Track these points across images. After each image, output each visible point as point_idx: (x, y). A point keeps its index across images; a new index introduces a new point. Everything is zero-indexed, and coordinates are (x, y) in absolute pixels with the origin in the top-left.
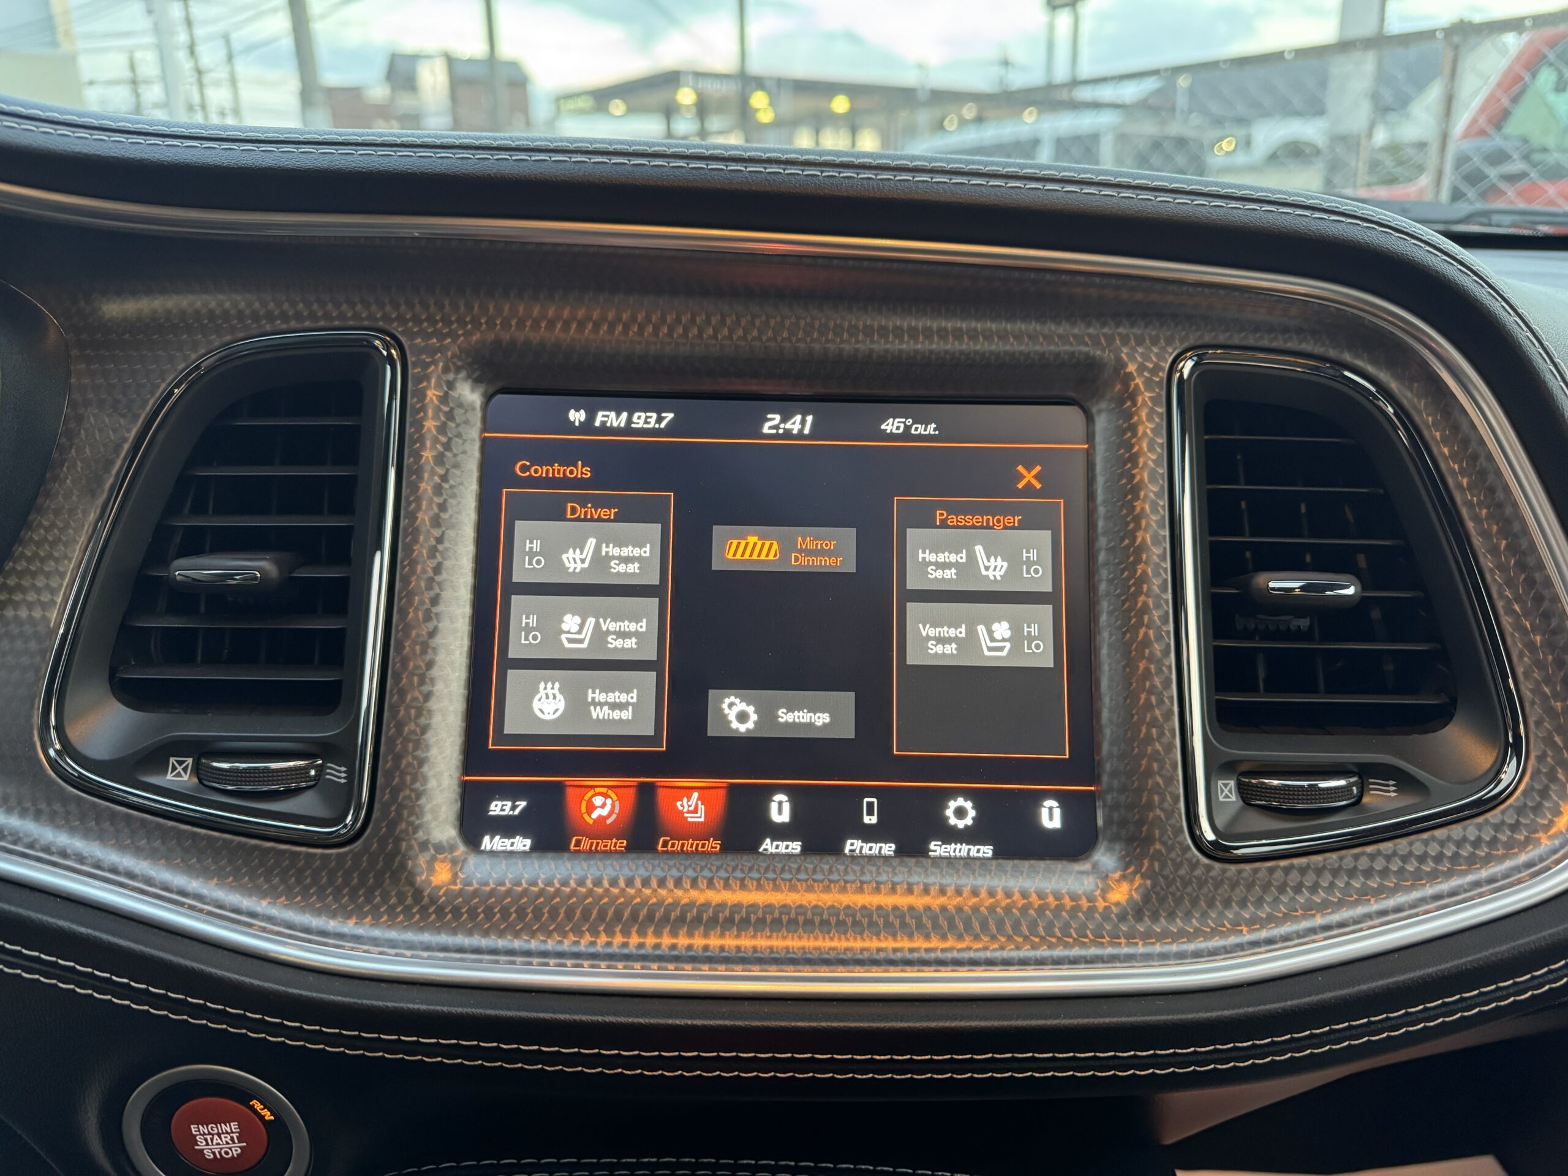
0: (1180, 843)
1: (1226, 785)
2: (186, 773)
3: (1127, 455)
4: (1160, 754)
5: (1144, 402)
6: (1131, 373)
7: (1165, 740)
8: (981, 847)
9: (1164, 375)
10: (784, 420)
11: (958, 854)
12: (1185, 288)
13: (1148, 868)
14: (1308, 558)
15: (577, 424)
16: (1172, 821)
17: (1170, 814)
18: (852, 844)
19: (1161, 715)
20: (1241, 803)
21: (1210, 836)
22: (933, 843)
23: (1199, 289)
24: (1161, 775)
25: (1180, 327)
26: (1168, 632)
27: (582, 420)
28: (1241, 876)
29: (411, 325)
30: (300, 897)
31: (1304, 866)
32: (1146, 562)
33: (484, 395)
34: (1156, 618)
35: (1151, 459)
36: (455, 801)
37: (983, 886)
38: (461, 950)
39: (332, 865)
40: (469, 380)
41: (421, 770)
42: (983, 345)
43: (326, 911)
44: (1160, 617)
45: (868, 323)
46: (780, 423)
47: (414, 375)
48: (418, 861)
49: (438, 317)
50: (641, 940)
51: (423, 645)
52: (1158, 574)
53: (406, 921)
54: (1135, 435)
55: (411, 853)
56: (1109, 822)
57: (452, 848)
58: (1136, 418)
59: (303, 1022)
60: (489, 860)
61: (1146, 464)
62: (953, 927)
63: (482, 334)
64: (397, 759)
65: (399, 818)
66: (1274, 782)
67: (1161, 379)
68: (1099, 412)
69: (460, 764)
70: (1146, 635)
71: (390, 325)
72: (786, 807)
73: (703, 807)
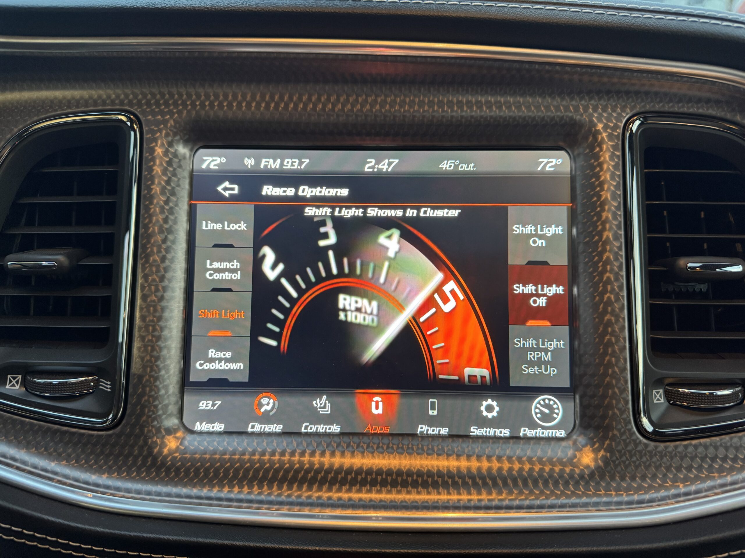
0: (630, 430)
1: (658, 393)
2: (17, 384)
3: (597, 183)
4: (617, 374)
5: (608, 149)
6: (599, 130)
7: (620, 365)
8: (503, 430)
9: (620, 131)
10: (377, 163)
11: (488, 434)
12: (635, 74)
13: (608, 444)
14: (705, 246)
15: (249, 167)
16: (624, 416)
17: (623, 412)
18: (422, 428)
19: (618, 349)
20: (667, 403)
21: (649, 428)
22: (472, 427)
23: (645, 75)
24: (618, 388)
25: (630, 100)
26: (623, 296)
27: (253, 164)
28: (668, 450)
29: (145, 107)
30: (84, 461)
31: (708, 444)
32: (609, 251)
33: (191, 150)
34: (616, 287)
35: (612, 185)
36: (177, 402)
37: (504, 456)
38: (179, 496)
39: (103, 441)
40: (181, 141)
41: (155, 384)
42: (505, 112)
43: (99, 471)
44: (618, 287)
45: (431, 99)
46: (375, 165)
47: (147, 139)
48: (155, 439)
49: (161, 102)
50: (289, 492)
51: (155, 307)
52: (616, 259)
53: (147, 477)
54: (602, 169)
55: (150, 434)
56: (583, 416)
57: (176, 431)
58: (602, 159)
59: (81, 543)
60: (198, 438)
61: (609, 188)
62: (485, 484)
63: (188, 111)
64: (140, 377)
65: (142, 414)
66: (686, 391)
67: (619, 133)
68: (579, 155)
69: (179, 379)
70: (609, 298)
71: (132, 108)
72: (381, 404)
73: (329, 404)
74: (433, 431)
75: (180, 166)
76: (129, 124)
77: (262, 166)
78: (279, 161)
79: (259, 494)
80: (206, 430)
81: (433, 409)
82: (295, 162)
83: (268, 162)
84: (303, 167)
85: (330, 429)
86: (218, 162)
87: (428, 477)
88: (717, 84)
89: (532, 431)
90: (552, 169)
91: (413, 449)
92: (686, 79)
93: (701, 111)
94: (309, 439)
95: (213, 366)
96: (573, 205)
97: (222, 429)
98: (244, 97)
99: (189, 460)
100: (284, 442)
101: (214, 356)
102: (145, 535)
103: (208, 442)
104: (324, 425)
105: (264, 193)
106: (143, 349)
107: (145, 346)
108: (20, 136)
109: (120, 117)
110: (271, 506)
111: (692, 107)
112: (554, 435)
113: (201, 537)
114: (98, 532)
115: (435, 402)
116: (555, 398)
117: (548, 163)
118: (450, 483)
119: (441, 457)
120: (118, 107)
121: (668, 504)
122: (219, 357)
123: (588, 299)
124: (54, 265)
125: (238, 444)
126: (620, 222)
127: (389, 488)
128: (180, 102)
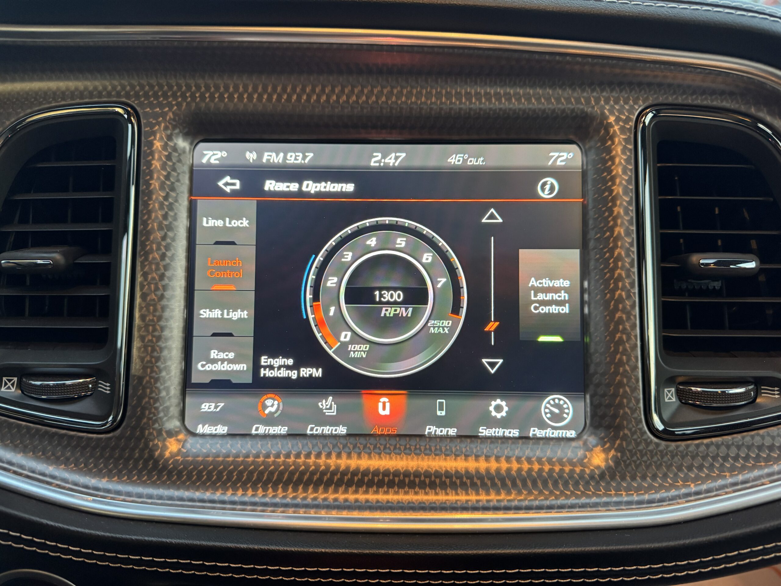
0: (640, 429)
1: (669, 391)
2: (13, 387)
3: (609, 177)
4: (628, 373)
5: (620, 142)
6: (611, 122)
7: (631, 363)
8: (512, 430)
9: (632, 124)
10: (384, 157)
11: (497, 435)
12: (648, 65)
13: (619, 445)
14: (720, 243)
15: (251, 161)
16: (635, 415)
17: (633, 411)
18: (430, 429)
19: (629, 347)
20: (679, 402)
21: (660, 426)
22: (481, 428)
23: (657, 66)
24: (629, 386)
25: (643, 92)
26: (634, 293)
27: (255, 158)
28: (679, 449)
29: (143, 99)
30: (83, 465)
31: (720, 443)
32: (621, 248)
33: (191, 144)
34: (627, 284)
35: (624, 179)
36: (179, 404)
37: (513, 457)
38: (182, 499)
39: (103, 444)
40: (181, 134)
41: (156, 385)
42: (515, 104)
43: (99, 474)
44: (630, 284)
45: (438, 90)
46: (381, 159)
47: (145, 131)
48: (156, 441)
49: (160, 94)
50: (294, 494)
51: (155, 305)
52: (628, 255)
53: (148, 480)
54: (613, 163)
55: (152, 437)
56: (594, 415)
57: (177, 433)
58: (614, 152)
59: (81, 548)
60: (200, 441)
61: (620, 183)
62: (494, 485)
63: (188, 104)
64: (140, 379)
65: (143, 415)
66: (699, 389)
67: (631, 127)
68: (590, 148)
69: (181, 381)
70: (620, 295)
71: (129, 100)
72: (388, 405)
73: (335, 406)
74: (441, 431)
75: (179, 161)
76: (126, 116)
77: (264, 161)
78: (281, 155)
79: (264, 496)
80: (209, 432)
81: (441, 409)
82: (299, 156)
83: (271, 156)
84: (306, 161)
85: (336, 430)
86: (219, 156)
87: (436, 477)
88: (731, 75)
89: (542, 431)
90: (563, 163)
91: (421, 450)
92: (699, 70)
93: (715, 103)
94: (315, 441)
95: (215, 367)
96: (584, 201)
97: (225, 432)
98: (246, 88)
99: (191, 463)
100: (289, 444)
101: (216, 357)
102: (146, 538)
103: (210, 444)
104: (330, 426)
105: (266, 188)
106: (143, 349)
107: (145, 347)
108: (13, 129)
109: (117, 109)
110: (276, 509)
111: (706, 99)
112: (564, 436)
113: (203, 540)
114: (98, 535)
115: (443, 402)
116: (565, 397)
117: (559, 157)
118: (458, 484)
119: (448, 458)
120: (115, 99)
121: (678, 503)
122: (222, 357)
123: (599, 296)
124: (50, 264)
125: (242, 446)
126: (632, 218)
127: (396, 488)
128: (179, 94)
